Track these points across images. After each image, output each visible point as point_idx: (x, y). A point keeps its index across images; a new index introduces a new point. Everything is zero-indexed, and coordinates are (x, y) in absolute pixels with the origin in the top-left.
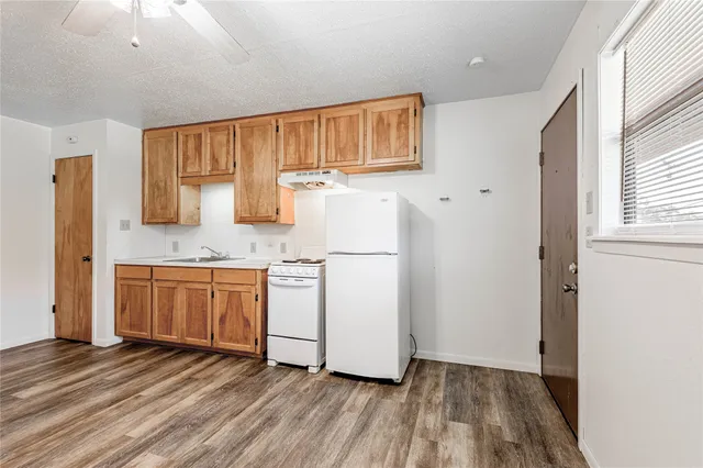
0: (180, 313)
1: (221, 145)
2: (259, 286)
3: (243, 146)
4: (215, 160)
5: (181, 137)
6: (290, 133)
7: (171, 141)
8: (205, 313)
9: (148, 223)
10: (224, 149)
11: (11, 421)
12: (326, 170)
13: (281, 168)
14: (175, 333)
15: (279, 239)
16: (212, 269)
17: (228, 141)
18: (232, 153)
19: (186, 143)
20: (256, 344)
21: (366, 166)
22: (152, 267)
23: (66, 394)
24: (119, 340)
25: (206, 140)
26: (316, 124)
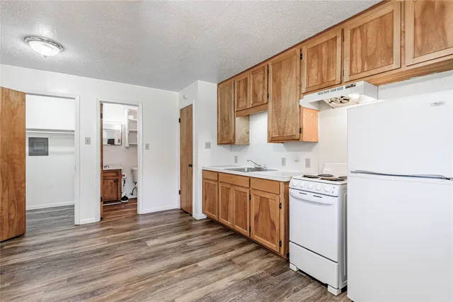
0: (232, 207)
1: (259, 82)
2: (282, 196)
3: (274, 80)
4: (255, 95)
5: (236, 83)
6: (313, 56)
7: (230, 88)
8: (245, 209)
9: (221, 144)
10: (261, 85)
11: (137, 260)
12: (350, 84)
13: (304, 90)
14: (229, 219)
15: (304, 155)
16: (250, 178)
17: (264, 78)
18: (266, 87)
19: (239, 87)
20: (280, 246)
21: (404, 68)
22: (218, 173)
23: (165, 250)
24: (205, 217)
25: (250, 82)
26: (339, 40)
